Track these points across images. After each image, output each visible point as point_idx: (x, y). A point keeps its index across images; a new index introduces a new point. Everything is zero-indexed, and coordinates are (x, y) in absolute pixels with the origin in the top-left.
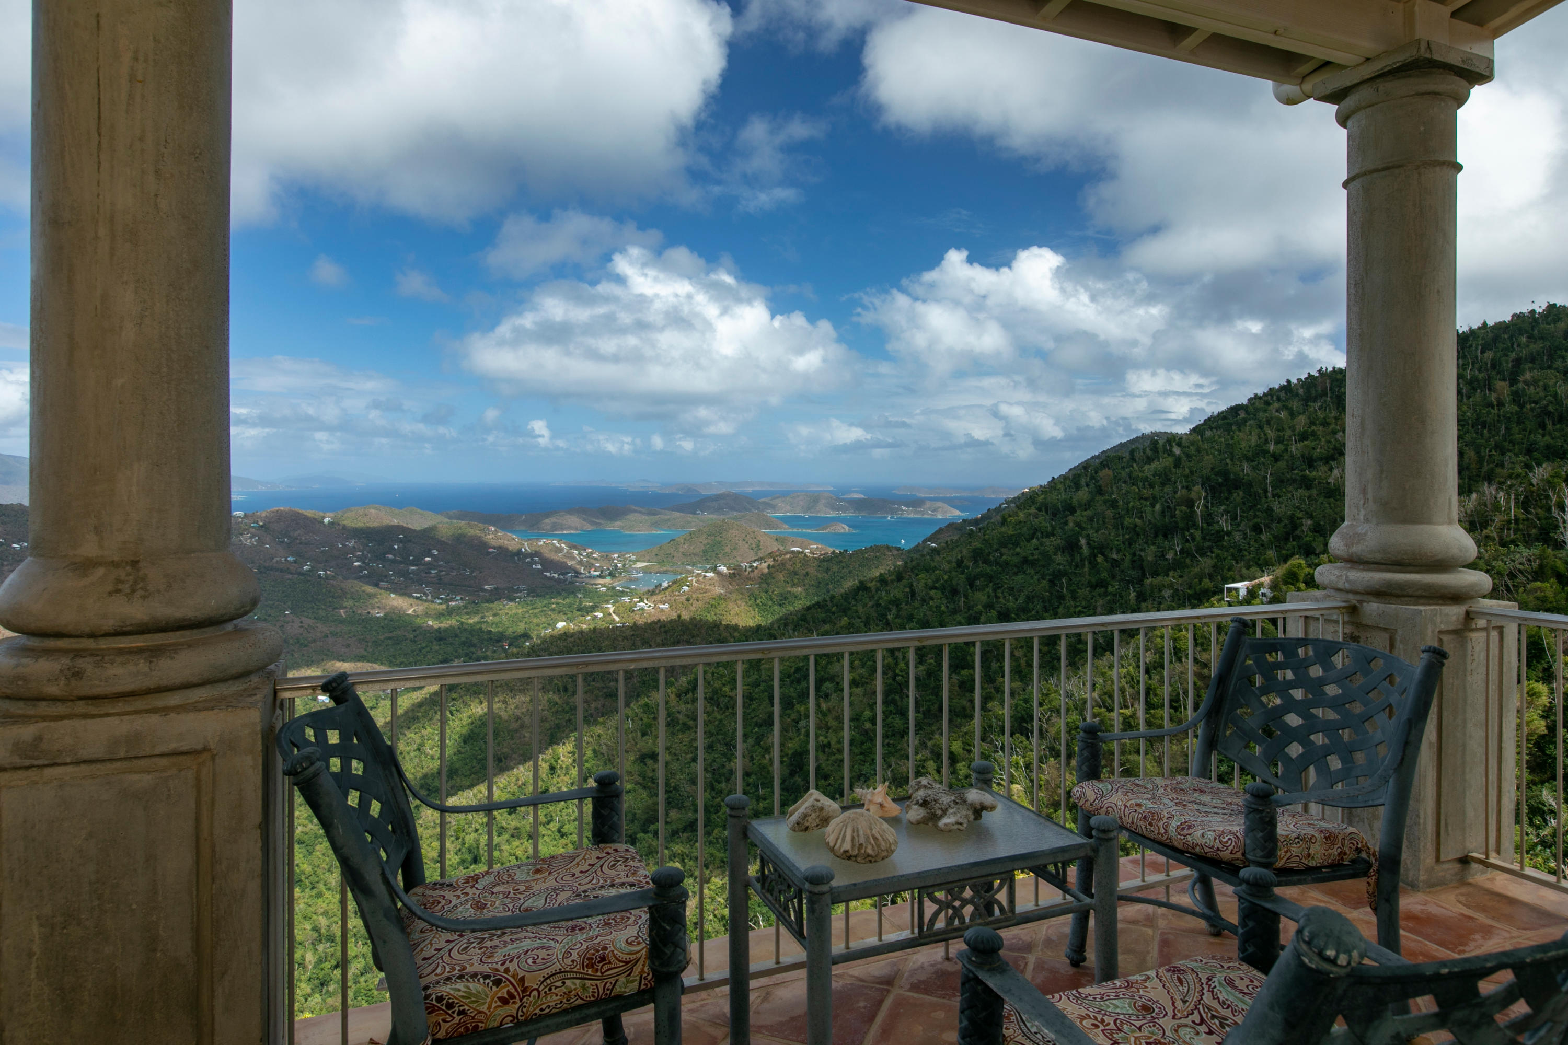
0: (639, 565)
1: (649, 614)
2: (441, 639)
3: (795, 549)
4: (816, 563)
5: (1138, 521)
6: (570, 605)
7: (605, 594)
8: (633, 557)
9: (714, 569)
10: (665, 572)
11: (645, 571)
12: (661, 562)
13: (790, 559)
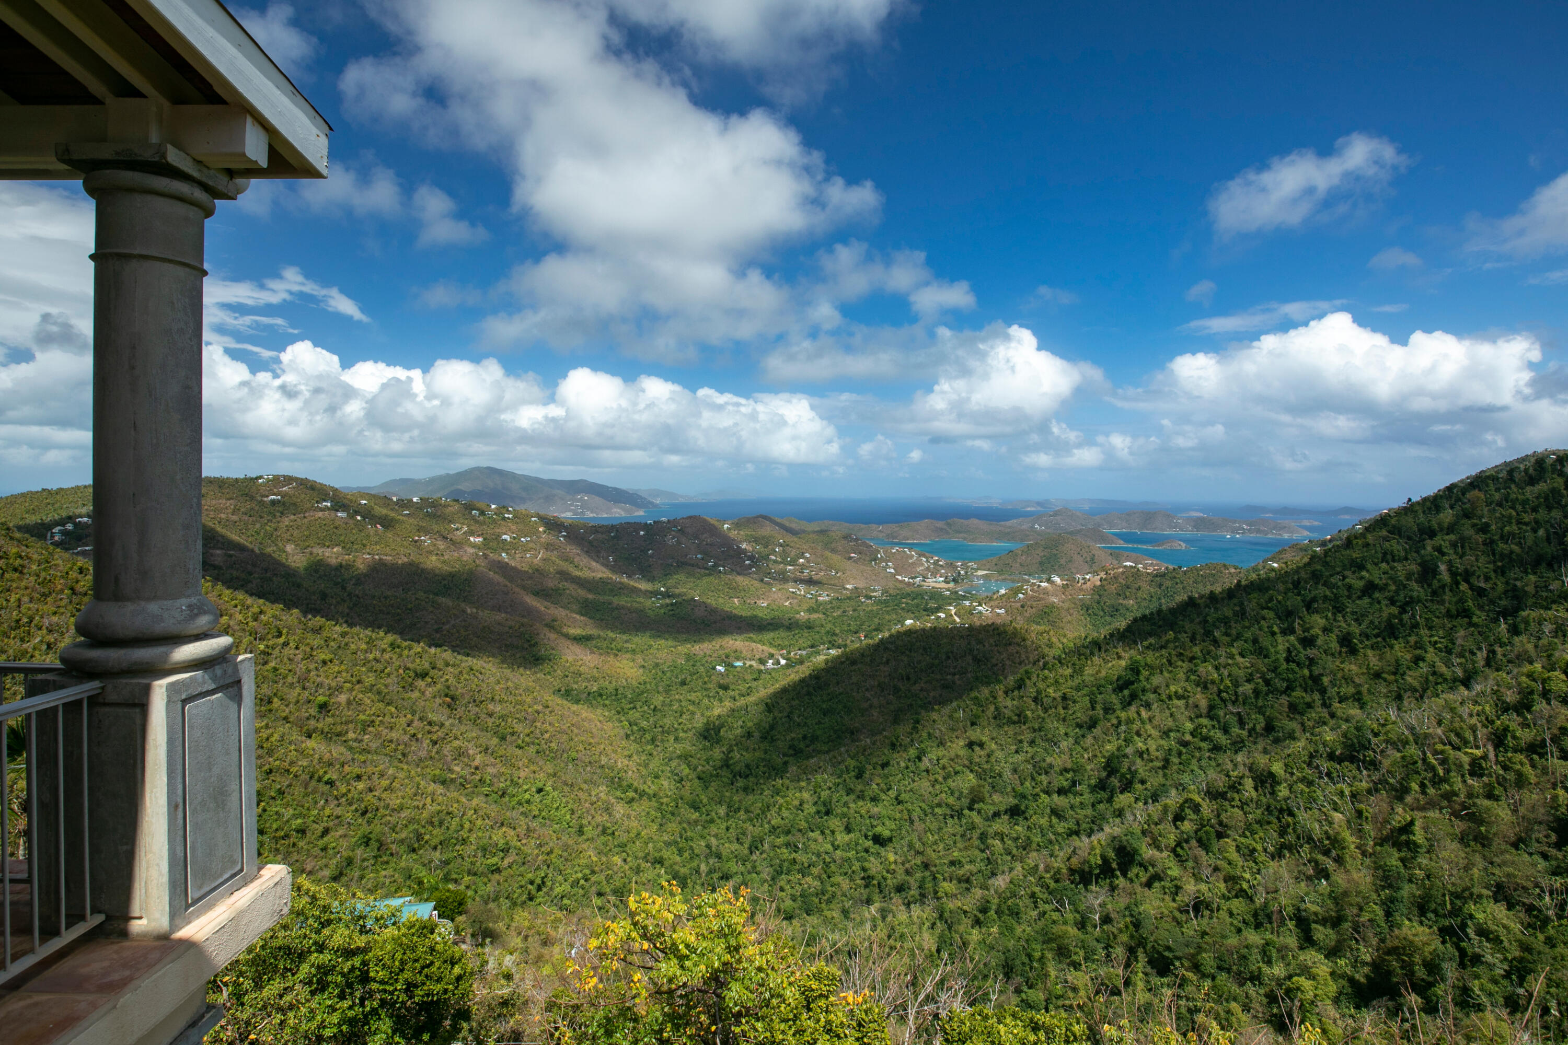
0: (980, 573)
1: (987, 617)
2: (809, 628)
3: (1128, 564)
4: (1149, 578)
5: (1515, 548)
6: (917, 606)
7: (949, 598)
8: (975, 566)
9: (1049, 580)
10: (1004, 580)
11: (985, 577)
12: (1001, 572)
13: (1123, 573)
